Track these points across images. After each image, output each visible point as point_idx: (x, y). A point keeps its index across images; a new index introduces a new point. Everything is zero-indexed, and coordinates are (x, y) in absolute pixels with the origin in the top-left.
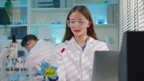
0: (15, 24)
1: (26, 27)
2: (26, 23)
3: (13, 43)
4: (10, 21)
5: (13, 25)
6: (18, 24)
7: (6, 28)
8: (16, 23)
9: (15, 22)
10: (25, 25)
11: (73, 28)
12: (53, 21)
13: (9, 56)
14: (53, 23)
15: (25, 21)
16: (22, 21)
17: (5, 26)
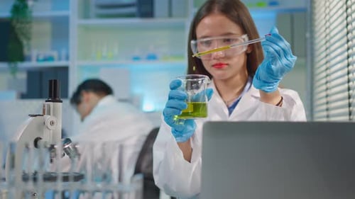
0: (38, 60)
1: (66, 69)
2: (67, 58)
3: (51, 103)
4: (26, 52)
5: (33, 64)
6: (46, 59)
7: (14, 71)
8: (41, 58)
9: (38, 56)
11: (210, 60)
12: (137, 53)
13: (41, 139)
14: (136, 58)
15: (64, 52)
16: (55, 54)
17: (13, 65)
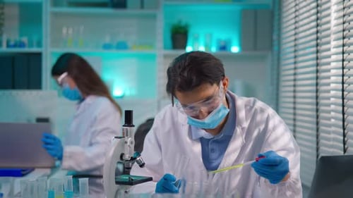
0: (8, 46)
1: (39, 55)
2: (39, 44)
5: (4, 49)
6: (15, 46)
8: (12, 43)
9: (8, 41)
10: (35, 49)
12: (107, 40)
